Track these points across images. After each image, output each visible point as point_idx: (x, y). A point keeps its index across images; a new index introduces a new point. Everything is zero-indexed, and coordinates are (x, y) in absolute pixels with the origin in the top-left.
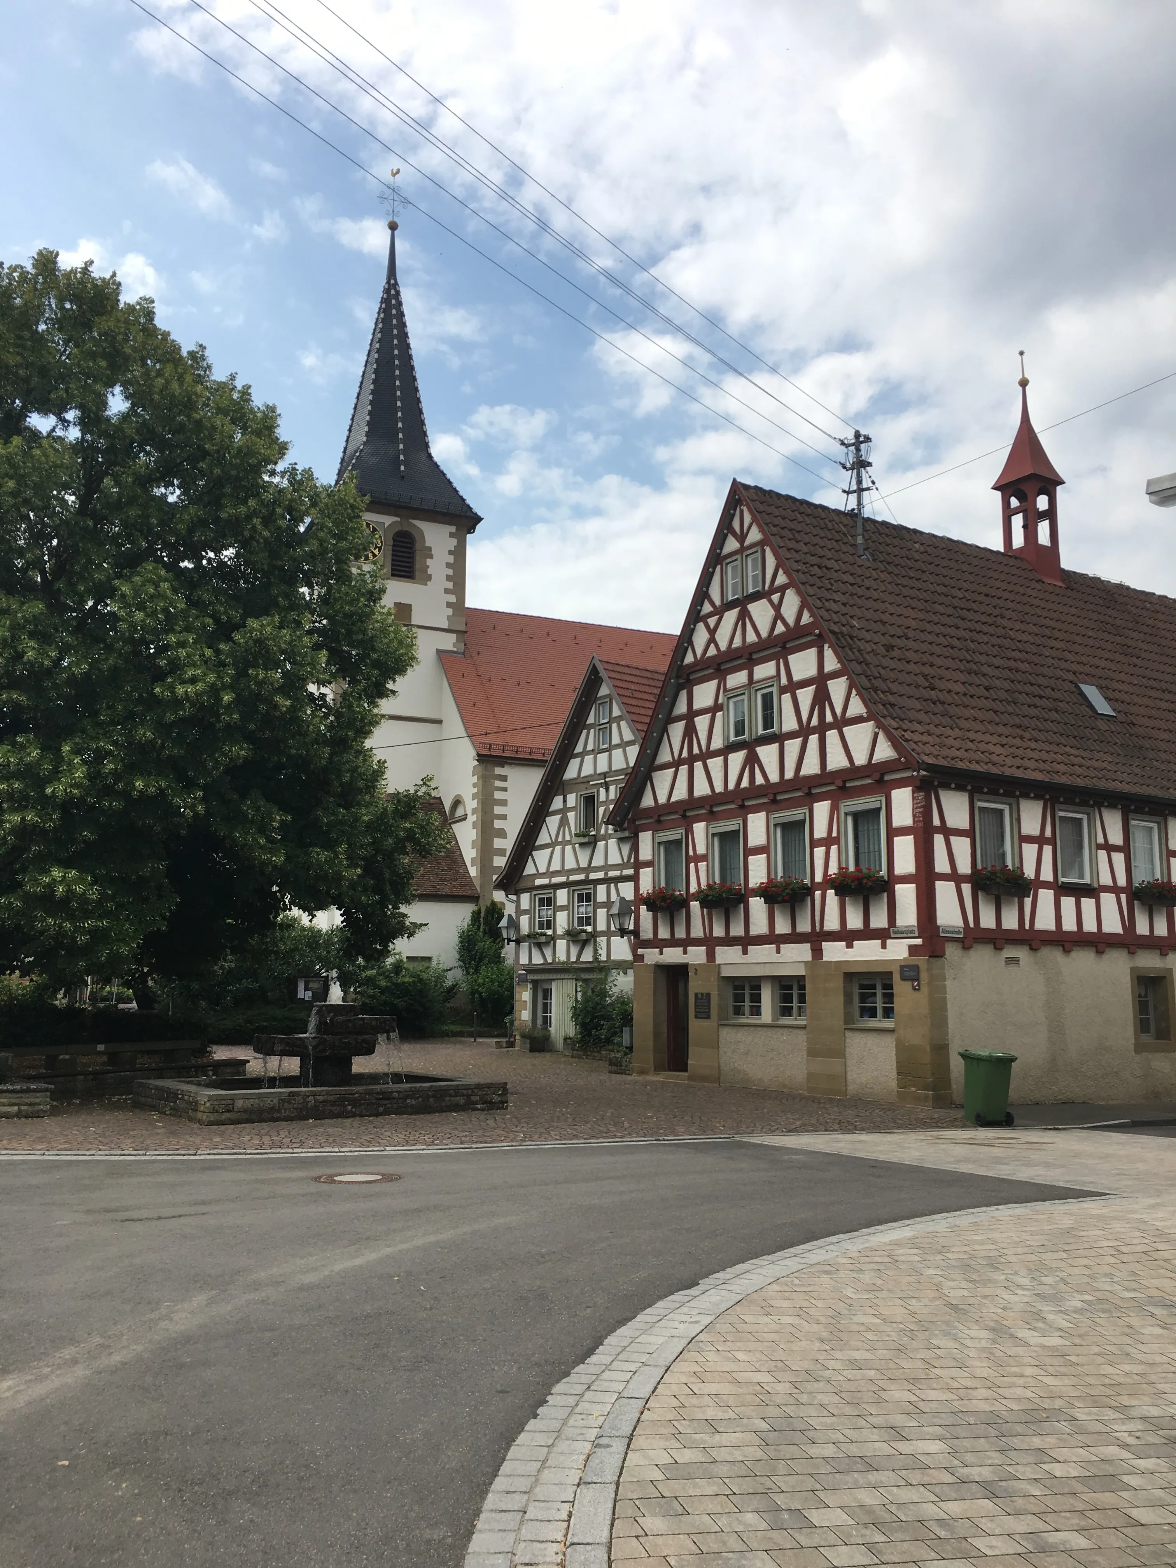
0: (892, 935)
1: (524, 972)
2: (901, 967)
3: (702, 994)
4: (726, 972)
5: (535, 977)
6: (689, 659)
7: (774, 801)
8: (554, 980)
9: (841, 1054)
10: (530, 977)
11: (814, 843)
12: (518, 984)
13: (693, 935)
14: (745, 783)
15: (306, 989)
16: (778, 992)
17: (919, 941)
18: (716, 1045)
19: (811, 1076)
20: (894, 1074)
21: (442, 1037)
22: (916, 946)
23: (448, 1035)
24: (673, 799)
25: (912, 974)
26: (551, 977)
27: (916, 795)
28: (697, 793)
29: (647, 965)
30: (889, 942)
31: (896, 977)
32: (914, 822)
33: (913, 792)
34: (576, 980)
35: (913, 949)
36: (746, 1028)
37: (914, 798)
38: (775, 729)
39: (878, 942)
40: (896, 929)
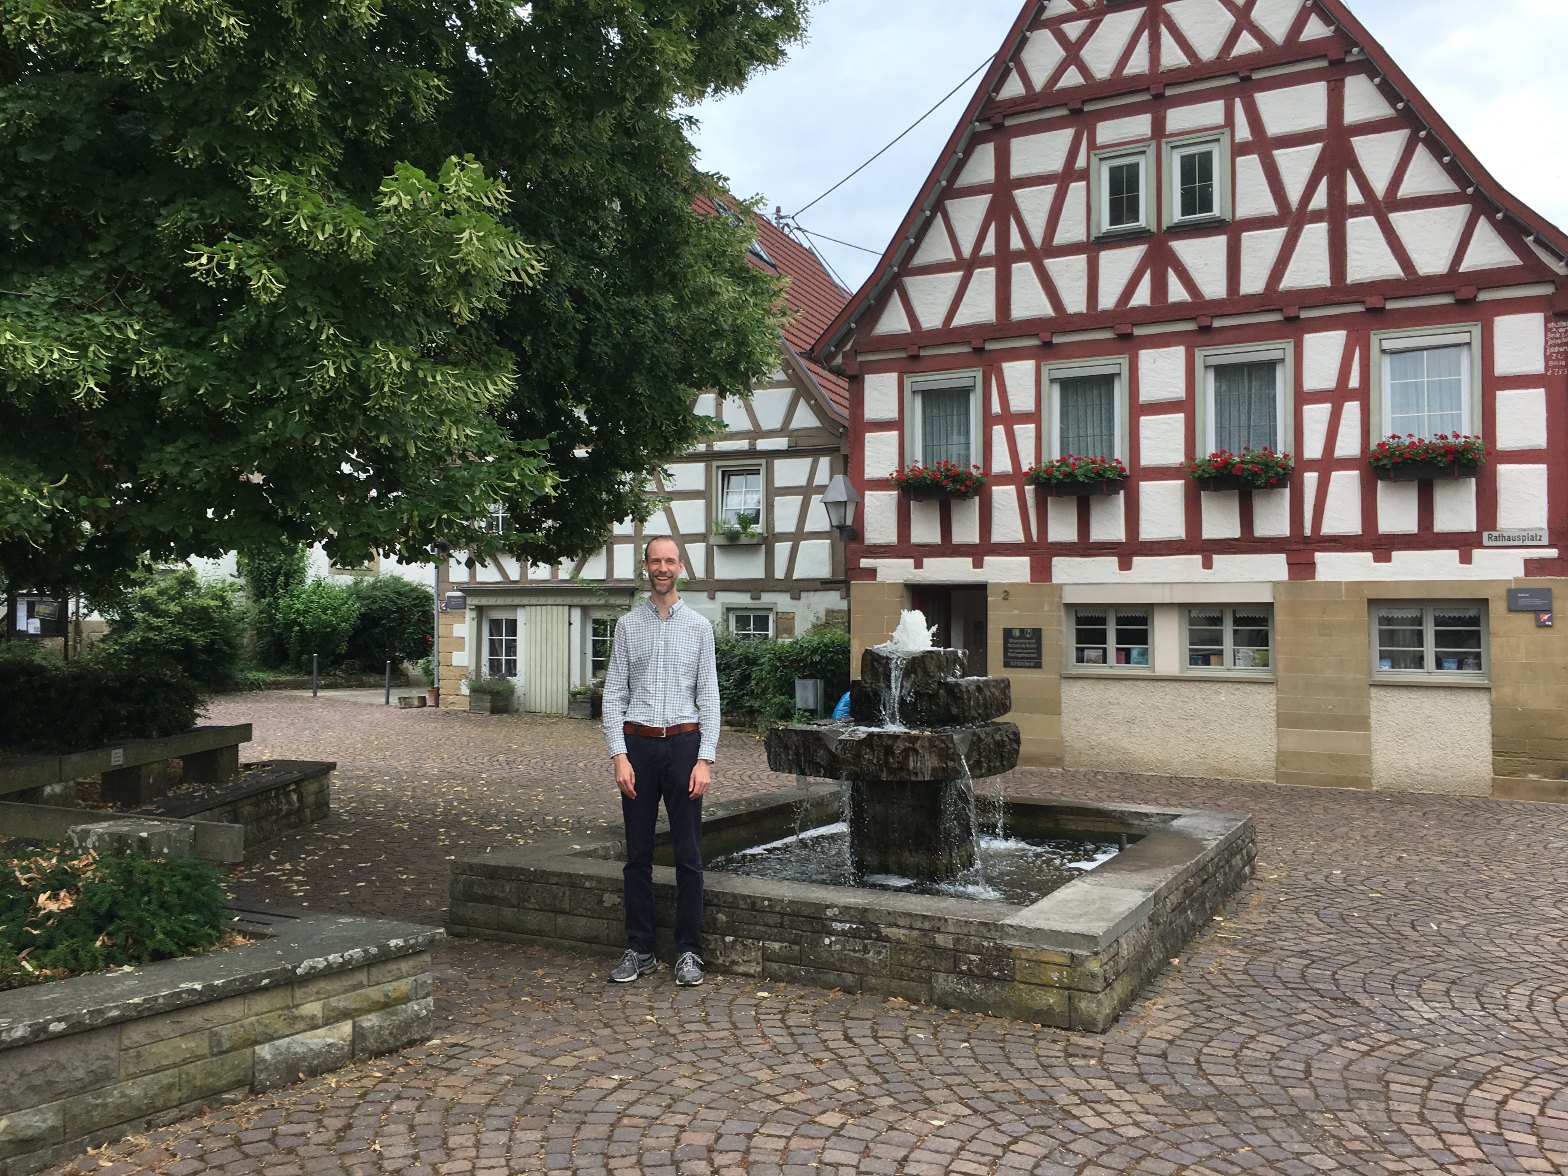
0: (1486, 542)
1: (460, 594)
2: (1509, 591)
3: (1022, 630)
4: (1071, 597)
5: (484, 601)
6: (1013, 88)
7: (1205, 330)
8: (524, 606)
9: (1362, 723)
10: (472, 601)
11: (1302, 398)
12: (444, 612)
13: (997, 537)
14: (1142, 296)
15: (31, 614)
16: (1186, 628)
17: (1553, 553)
18: (1054, 708)
19: (1282, 757)
20: (1485, 752)
21: (251, 690)
22: (1541, 561)
23: (259, 687)
24: (957, 322)
25: (1538, 602)
26: (517, 601)
27: (1551, 325)
28: (1020, 311)
29: (883, 584)
30: (1476, 553)
31: (1498, 608)
32: (1547, 367)
33: (1547, 321)
34: (570, 606)
35: (1533, 567)
36: (1127, 683)
37: (1547, 330)
38: (1216, 212)
39: (1455, 553)
40: (1494, 534)
